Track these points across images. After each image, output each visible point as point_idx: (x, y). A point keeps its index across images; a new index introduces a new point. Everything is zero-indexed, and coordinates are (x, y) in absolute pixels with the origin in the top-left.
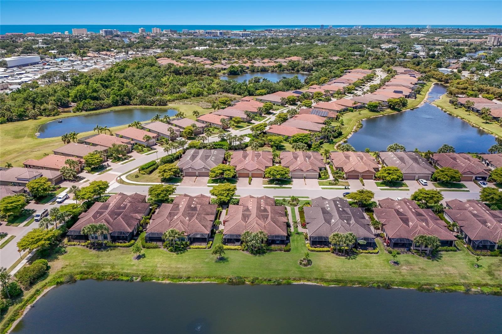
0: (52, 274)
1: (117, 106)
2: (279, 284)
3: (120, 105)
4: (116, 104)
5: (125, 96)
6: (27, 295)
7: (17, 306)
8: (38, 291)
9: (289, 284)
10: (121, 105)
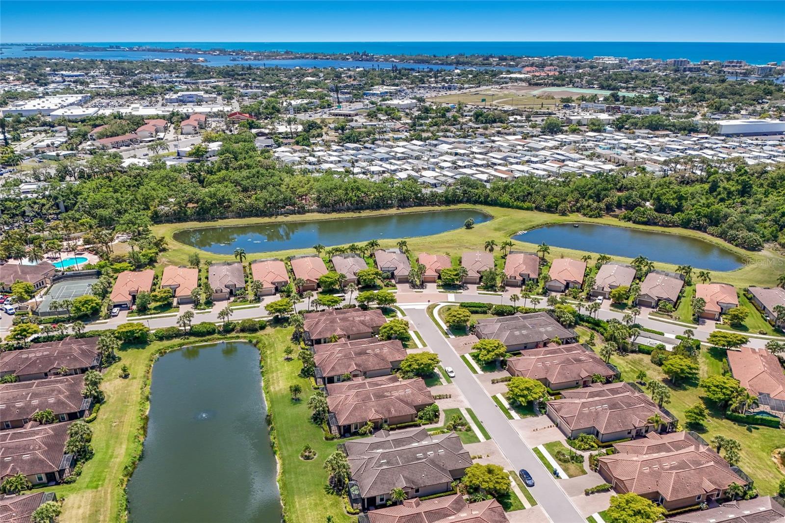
0: (260, 334)
1: (685, 227)
2: (272, 446)
3: (691, 228)
4: (685, 225)
5: (705, 216)
6: (233, 334)
7: (219, 336)
8: (238, 337)
9: (275, 453)
10: (694, 229)
